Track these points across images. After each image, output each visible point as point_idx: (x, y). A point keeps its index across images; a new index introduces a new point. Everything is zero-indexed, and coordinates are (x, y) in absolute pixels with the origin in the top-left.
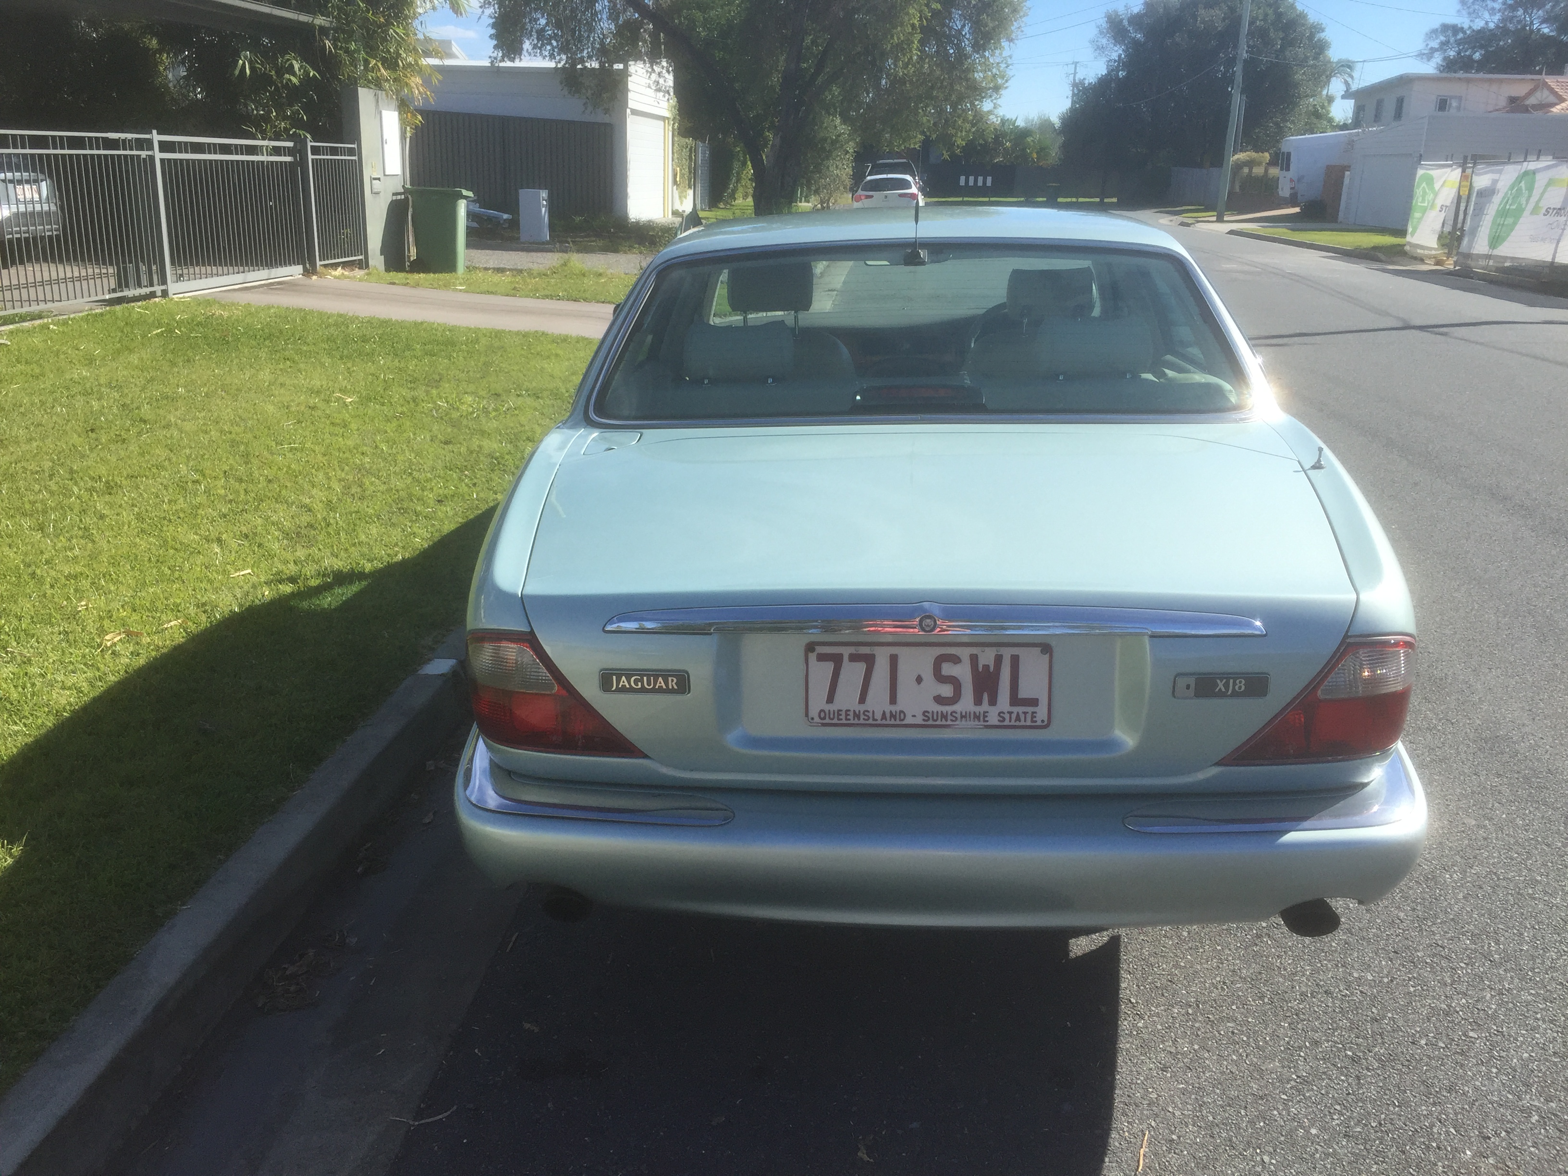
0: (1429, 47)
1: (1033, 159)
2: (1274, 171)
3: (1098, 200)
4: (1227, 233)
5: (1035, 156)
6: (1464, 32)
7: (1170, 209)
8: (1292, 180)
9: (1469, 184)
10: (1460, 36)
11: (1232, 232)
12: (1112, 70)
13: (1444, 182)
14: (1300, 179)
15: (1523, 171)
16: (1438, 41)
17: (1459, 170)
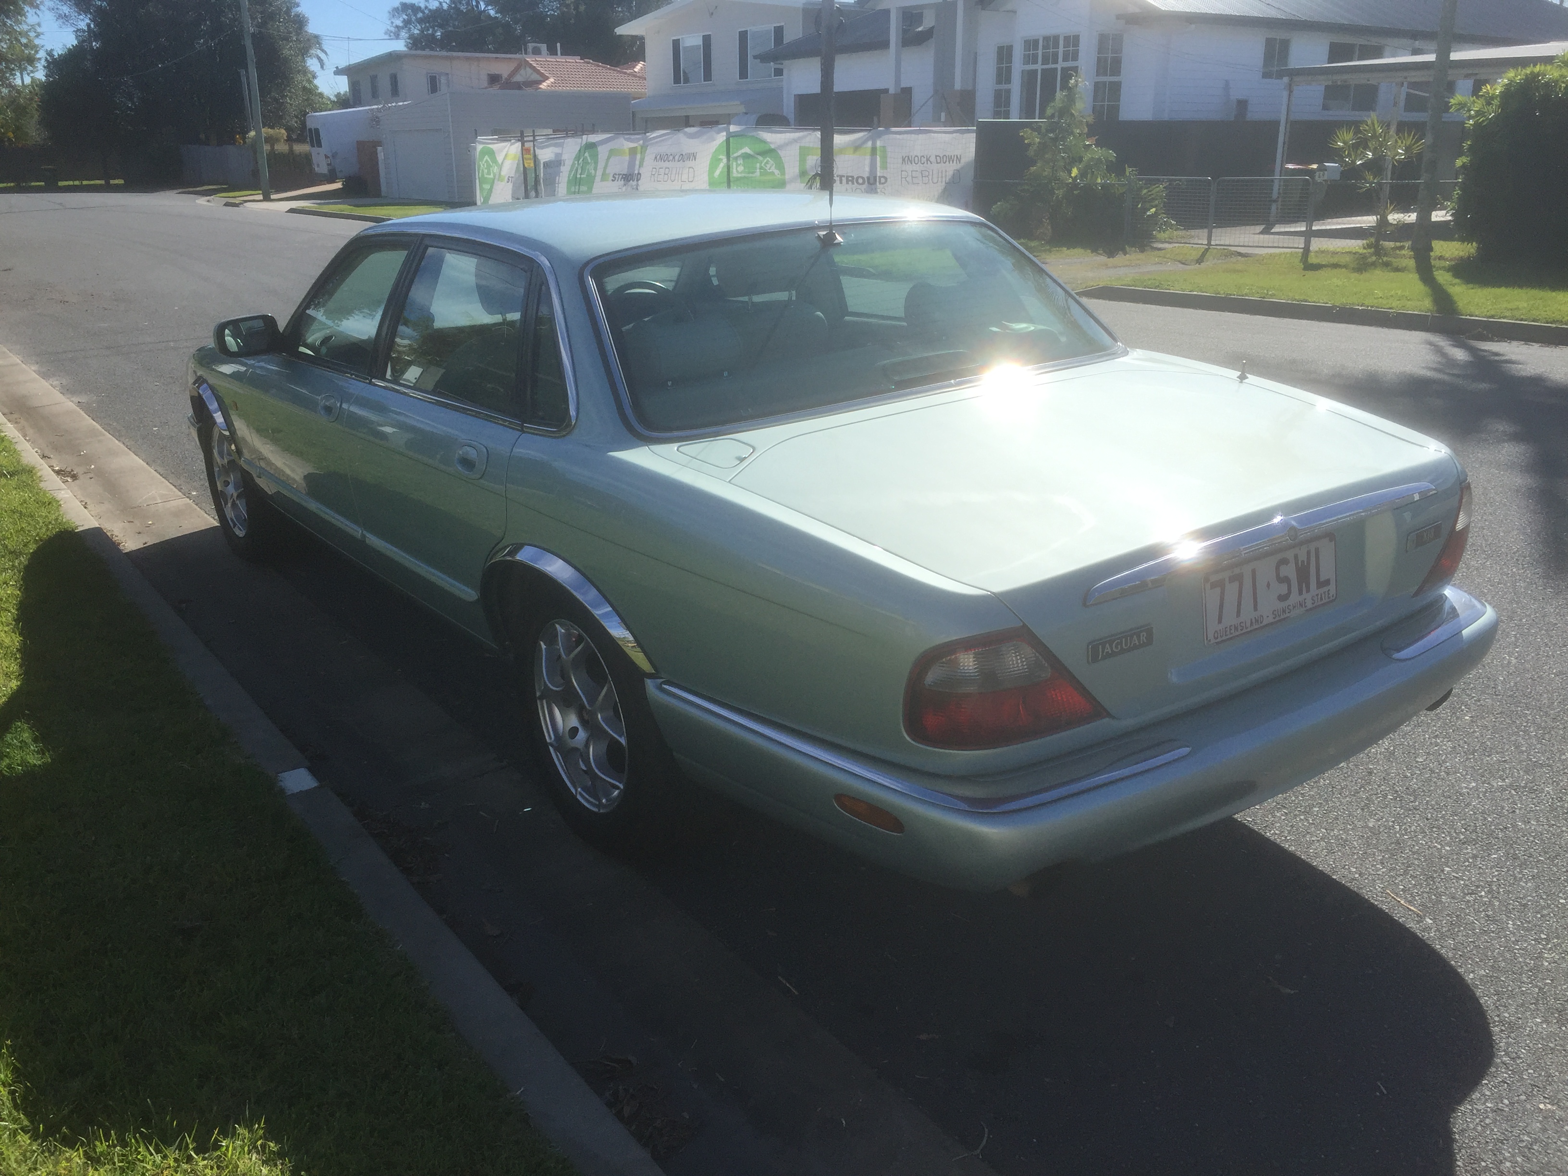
0: (394, 25)
1: (9, 139)
2: (300, 148)
3: (102, 182)
4: (286, 212)
5: (11, 135)
6: (423, 12)
7: (191, 189)
8: (326, 157)
9: (531, 156)
10: (420, 15)
11: (292, 211)
12: (84, 41)
13: (506, 155)
14: (334, 155)
15: (584, 142)
16: (401, 19)
17: (519, 144)
